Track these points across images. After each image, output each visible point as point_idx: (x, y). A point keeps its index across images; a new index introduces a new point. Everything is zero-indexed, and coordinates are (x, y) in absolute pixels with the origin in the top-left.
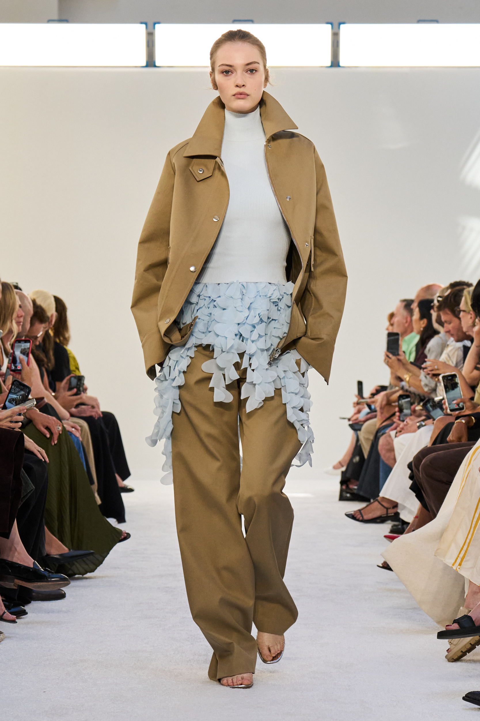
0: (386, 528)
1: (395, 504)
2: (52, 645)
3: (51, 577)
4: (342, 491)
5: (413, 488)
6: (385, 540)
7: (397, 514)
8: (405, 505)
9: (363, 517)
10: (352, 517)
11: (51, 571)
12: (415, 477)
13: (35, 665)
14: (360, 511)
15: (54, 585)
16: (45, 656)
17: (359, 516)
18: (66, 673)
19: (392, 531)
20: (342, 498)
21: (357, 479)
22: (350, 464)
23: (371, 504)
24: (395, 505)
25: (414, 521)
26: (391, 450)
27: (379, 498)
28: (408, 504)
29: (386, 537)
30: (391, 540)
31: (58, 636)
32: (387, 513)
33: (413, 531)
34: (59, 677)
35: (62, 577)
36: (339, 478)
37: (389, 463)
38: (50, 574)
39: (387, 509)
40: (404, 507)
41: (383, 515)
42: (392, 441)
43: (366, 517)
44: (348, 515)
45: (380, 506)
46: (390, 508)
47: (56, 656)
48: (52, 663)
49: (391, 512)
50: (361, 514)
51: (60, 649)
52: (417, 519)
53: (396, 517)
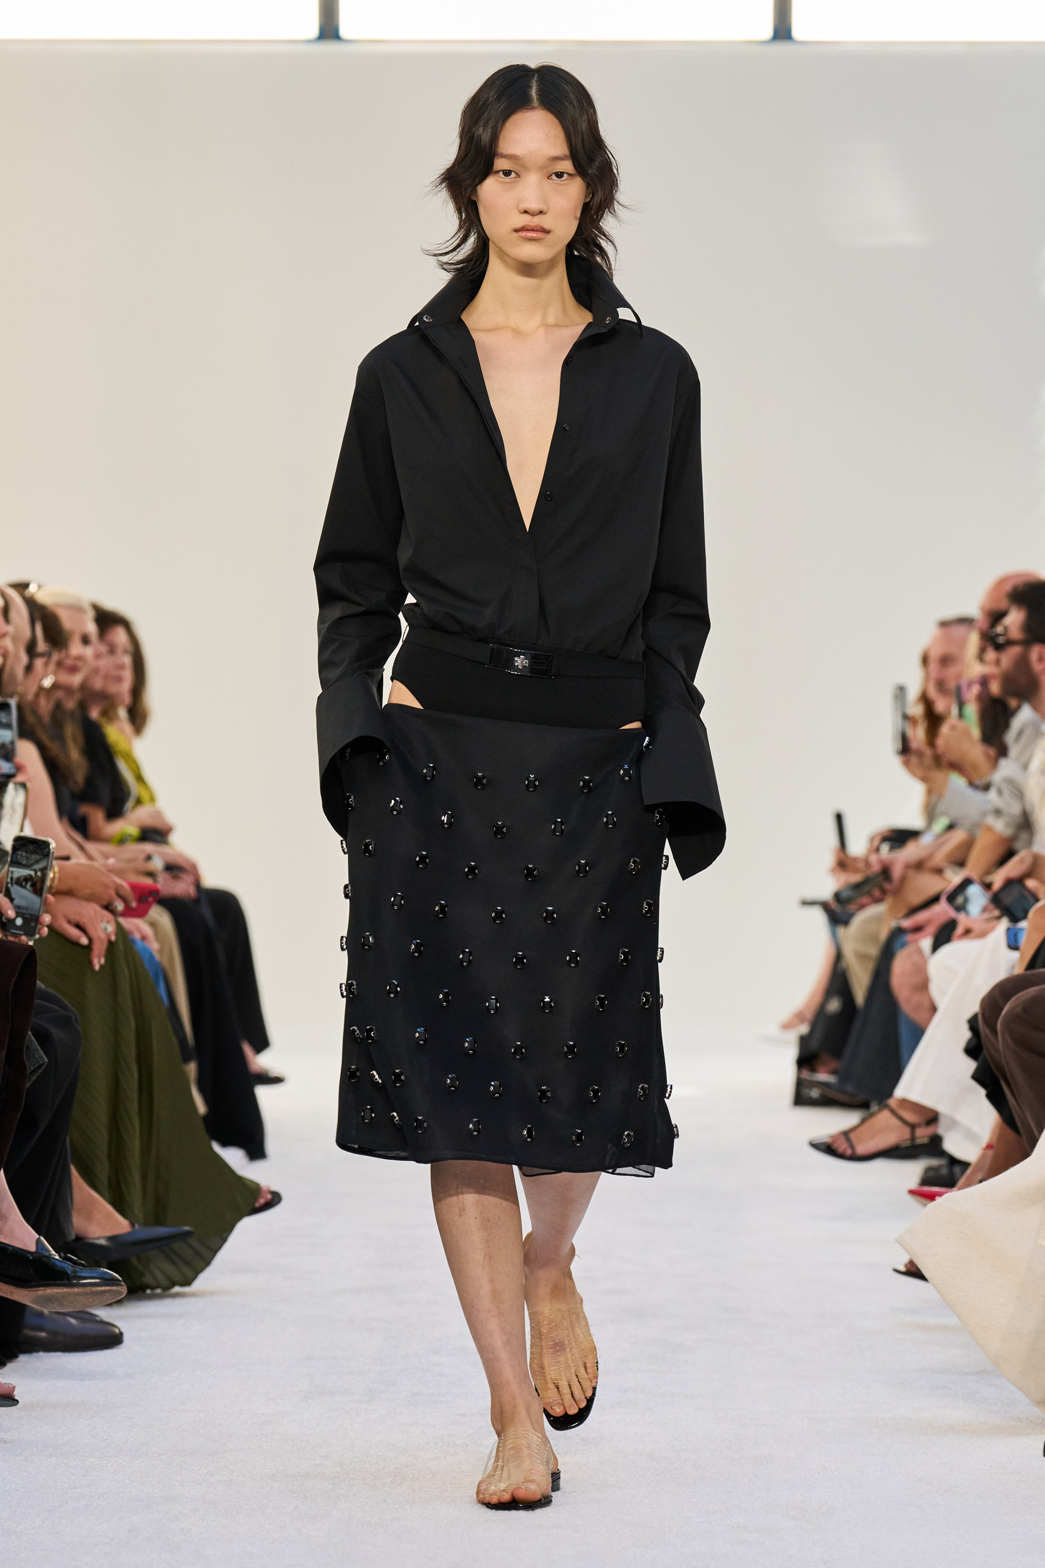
0: (912, 1171)
1: (932, 1115)
2: (92, 1459)
3: (79, 1274)
4: (800, 1084)
5: (978, 1077)
6: (911, 1201)
7: (936, 1140)
8: (958, 1117)
9: (852, 1146)
10: (828, 1149)
11: (79, 1261)
12: (985, 1051)
13: (51, 1508)
14: (846, 1134)
15: (86, 1294)
16: (76, 1488)
17: (842, 1146)
18: (129, 1530)
19: (925, 1181)
20: (801, 1099)
21: (837, 1054)
22: (820, 1017)
23: (872, 1115)
24: (932, 1118)
25: (983, 1157)
26: (923, 986)
27: (892, 1102)
28: (964, 1116)
29: (912, 1192)
30: (924, 1201)
31: (105, 1438)
32: (913, 1138)
33: (981, 1181)
34: (112, 1540)
35: (106, 1277)
36: (792, 1053)
37: (918, 1017)
38: (78, 1268)
39: (913, 1127)
40: (954, 1124)
41: (904, 1141)
42: (925, 962)
43: (861, 1149)
44: (816, 1146)
45: (895, 1121)
46: (919, 1125)
47: (103, 1488)
48: (94, 1504)
49: (923, 1135)
50: (848, 1140)
51: (112, 1471)
52: (991, 1153)
53: (934, 1146)
